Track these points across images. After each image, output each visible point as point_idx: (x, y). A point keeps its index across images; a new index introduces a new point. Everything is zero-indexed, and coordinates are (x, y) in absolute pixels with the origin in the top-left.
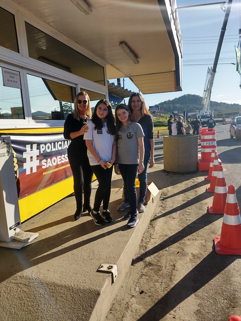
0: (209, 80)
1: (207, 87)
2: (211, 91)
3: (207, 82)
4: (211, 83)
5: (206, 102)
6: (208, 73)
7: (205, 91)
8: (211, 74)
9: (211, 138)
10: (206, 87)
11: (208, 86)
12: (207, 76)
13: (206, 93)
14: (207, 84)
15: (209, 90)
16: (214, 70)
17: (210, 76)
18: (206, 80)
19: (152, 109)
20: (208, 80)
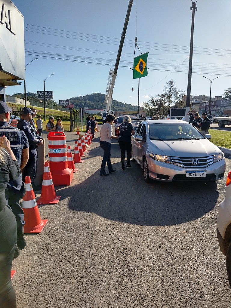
0: (111, 81)
1: (109, 88)
2: (112, 91)
3: (109, 83)
4: (113, 84)
5: (108, 102)
6: (110, 74)
7: (107, 91)
8: (113, 76)
9: (59, 144)
12: (109, 77)
13: (108, 93)
14: (109, 85)
15: (111, 91)
16: (115, 73)
17: (111, 77)
18: (109, 81)
20: (110, 81)
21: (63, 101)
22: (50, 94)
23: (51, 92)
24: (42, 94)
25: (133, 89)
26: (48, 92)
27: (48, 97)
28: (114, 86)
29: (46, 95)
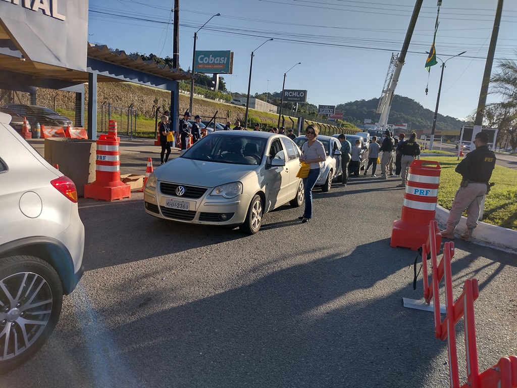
0: (392, 75)
1: (388, 86)
3: (389, 78)
4: (395, 79)
5: (385, 110)
6: (392, 62)
7: (383, 91)
8: (396, 66)
9: (107, 150)
10: (386, 85)
11: (389, 84)
12: (390, 68)
13: (385, 96)
14: (388, 81)
15: (390, 91)
16: (402, 60)
17: (393, 68)
18: (388, 74)
20: (390, 75)
21: (325, 106)
22: (302, 94)
23: (305, 92)
24: (290, 94)
25: (427, 90)
26: (299, 91)
27: (299, 99)
28: (398, 83)
29: (296, 97)
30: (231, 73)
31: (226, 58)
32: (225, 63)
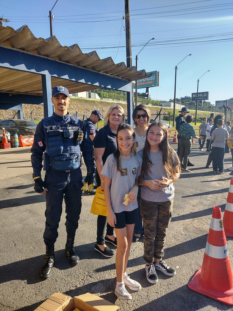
19: (218, 103)
22: (205, 95)
23: (207, 93)
24: (197, 96)
26: (203, 93)
27: (203, 98)
30: (158, 86)
31: (154, 76)
32: (154, 79)
